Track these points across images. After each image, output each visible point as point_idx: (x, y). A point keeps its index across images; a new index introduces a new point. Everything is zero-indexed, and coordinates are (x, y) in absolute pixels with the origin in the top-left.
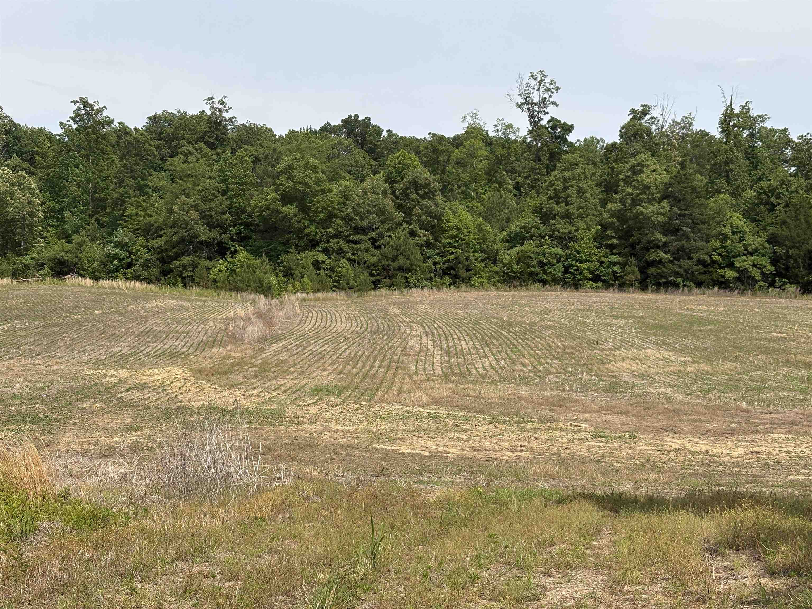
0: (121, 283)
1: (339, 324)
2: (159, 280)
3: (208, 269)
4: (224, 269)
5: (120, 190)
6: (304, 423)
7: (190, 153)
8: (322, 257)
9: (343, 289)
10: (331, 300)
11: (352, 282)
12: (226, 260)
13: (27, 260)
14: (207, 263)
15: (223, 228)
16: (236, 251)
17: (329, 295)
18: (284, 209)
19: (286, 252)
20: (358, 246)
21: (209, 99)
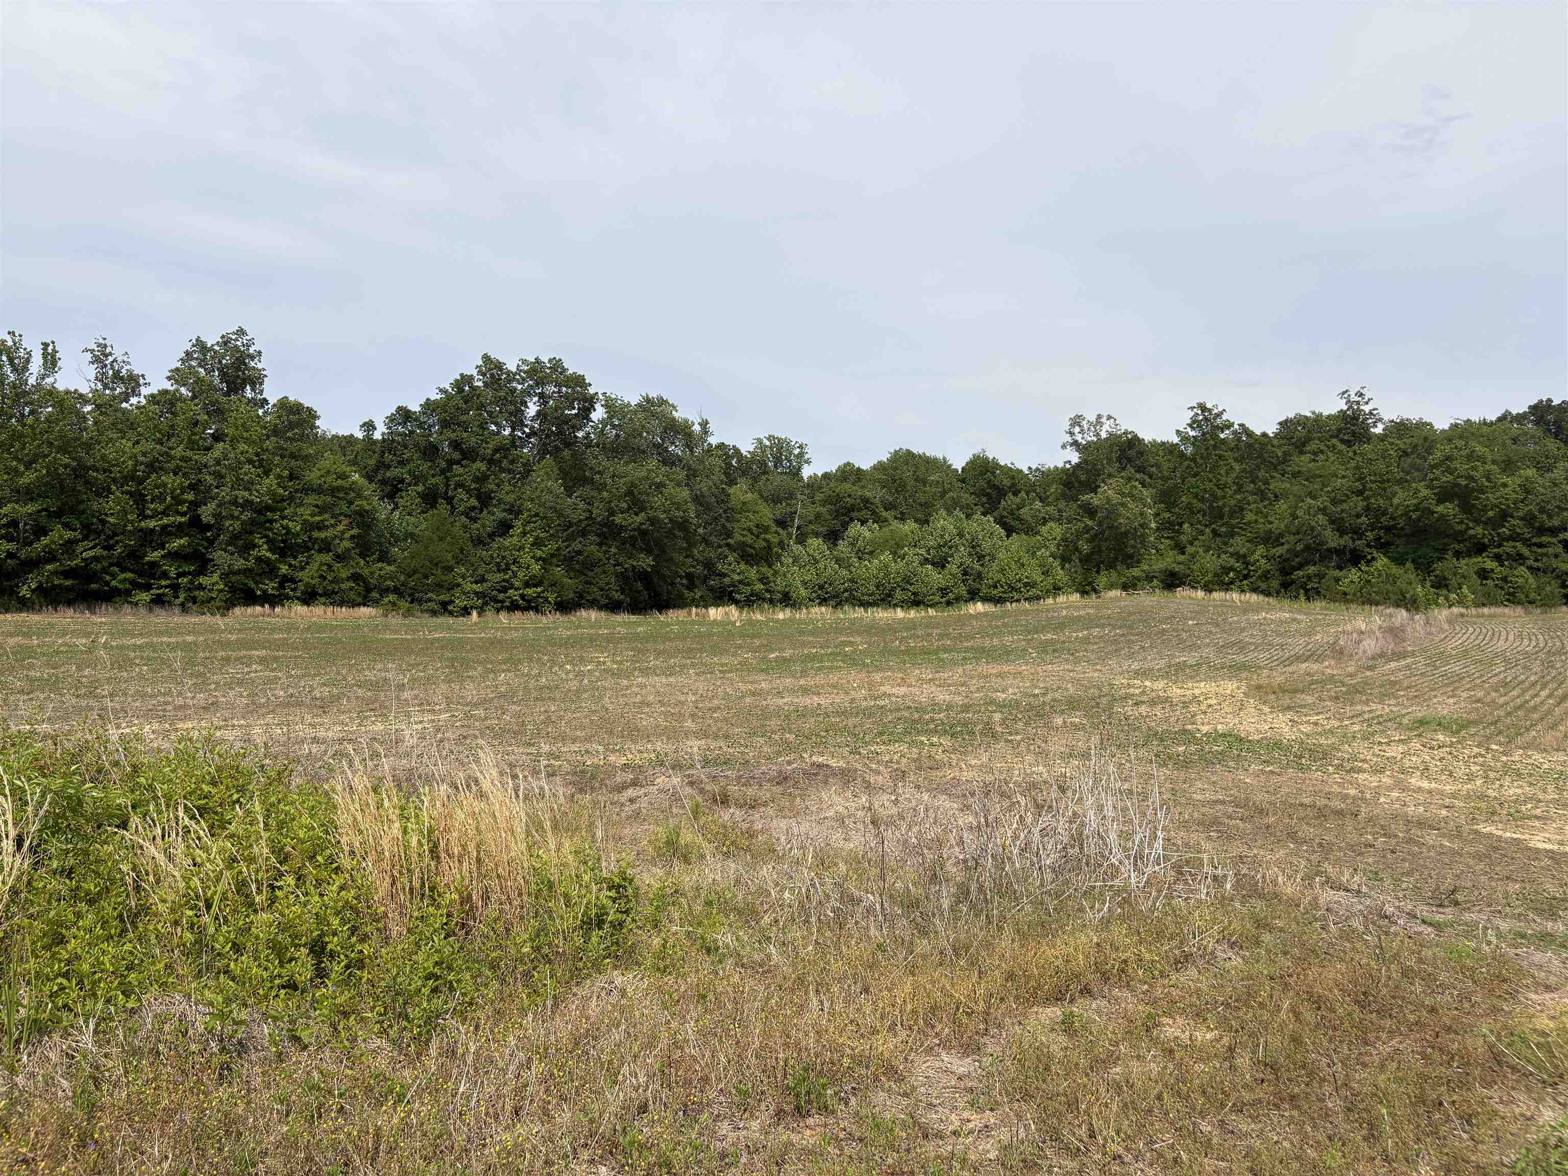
0: (1235, 596)
1: (1501, 642)
2: (1278, 593)
3: (1337, 580)
4: (1356, 580)
5: (1239, 497)
7: (1322, 452)
8: (1490, 564)
9: (1519, 603)
10: (1500, 616)
11: (1532, 595)
12: (1360, 569)
13: (1136, 572)
14: (1337, 573)
15: (1357, 533)
16: (1373, 559)
17: (1499, 610)
18: (1440, 509)
19: (1440, 559)
20: (1544, 550)
21: (1344, 393)
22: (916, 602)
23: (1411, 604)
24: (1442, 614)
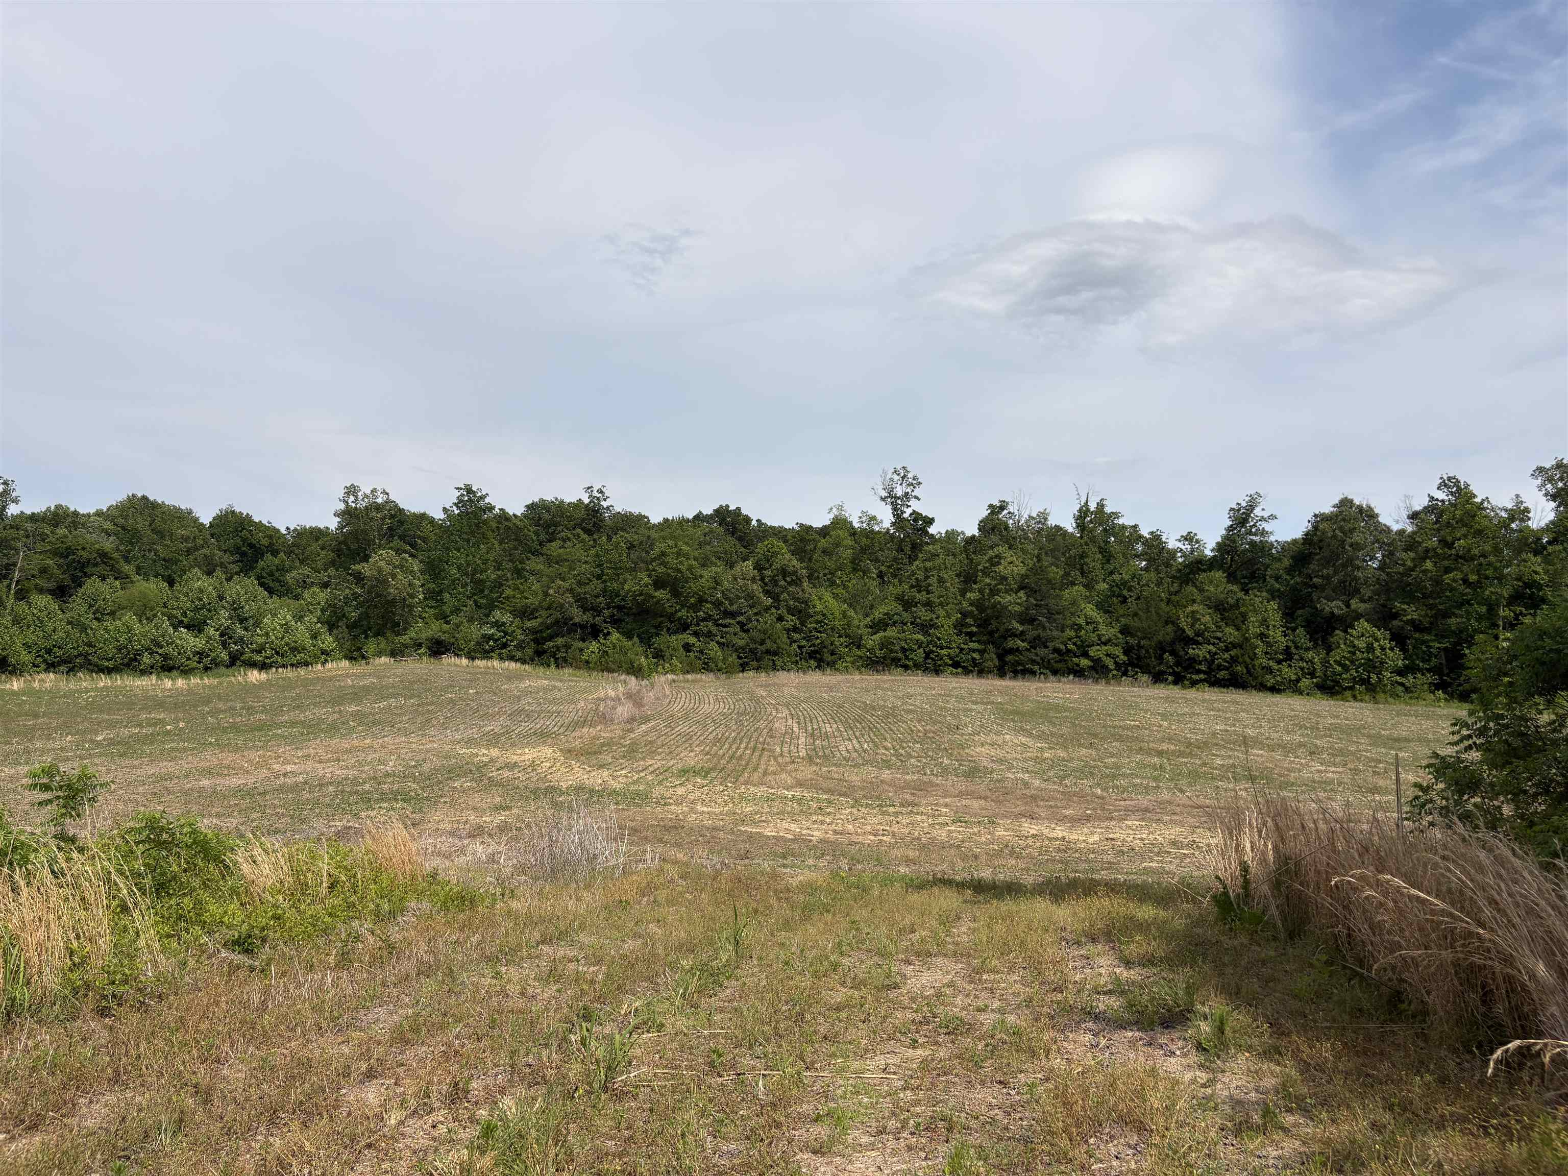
0: (496, 663)
1: (707, 706)
2: (533, 660)
3: (581, 650)
4: (596, 651)
5: (499, 573)
6: (671, 804)
7: (569, 539)
8: (692, 640)
9: (712, 671)
10: (700, 681)
11: (720, 665)
12: (599, 641)
13: (405, 639)
14: (581, 644)
15: (597, 611)
16: (608, 633)
17: (699, 676)
18: (657, 594)
19: (657, 635)
20: (727, 629)
21: (589, 488)
22: (167, 667)
23: (635, 671)
24: (662, 680)
